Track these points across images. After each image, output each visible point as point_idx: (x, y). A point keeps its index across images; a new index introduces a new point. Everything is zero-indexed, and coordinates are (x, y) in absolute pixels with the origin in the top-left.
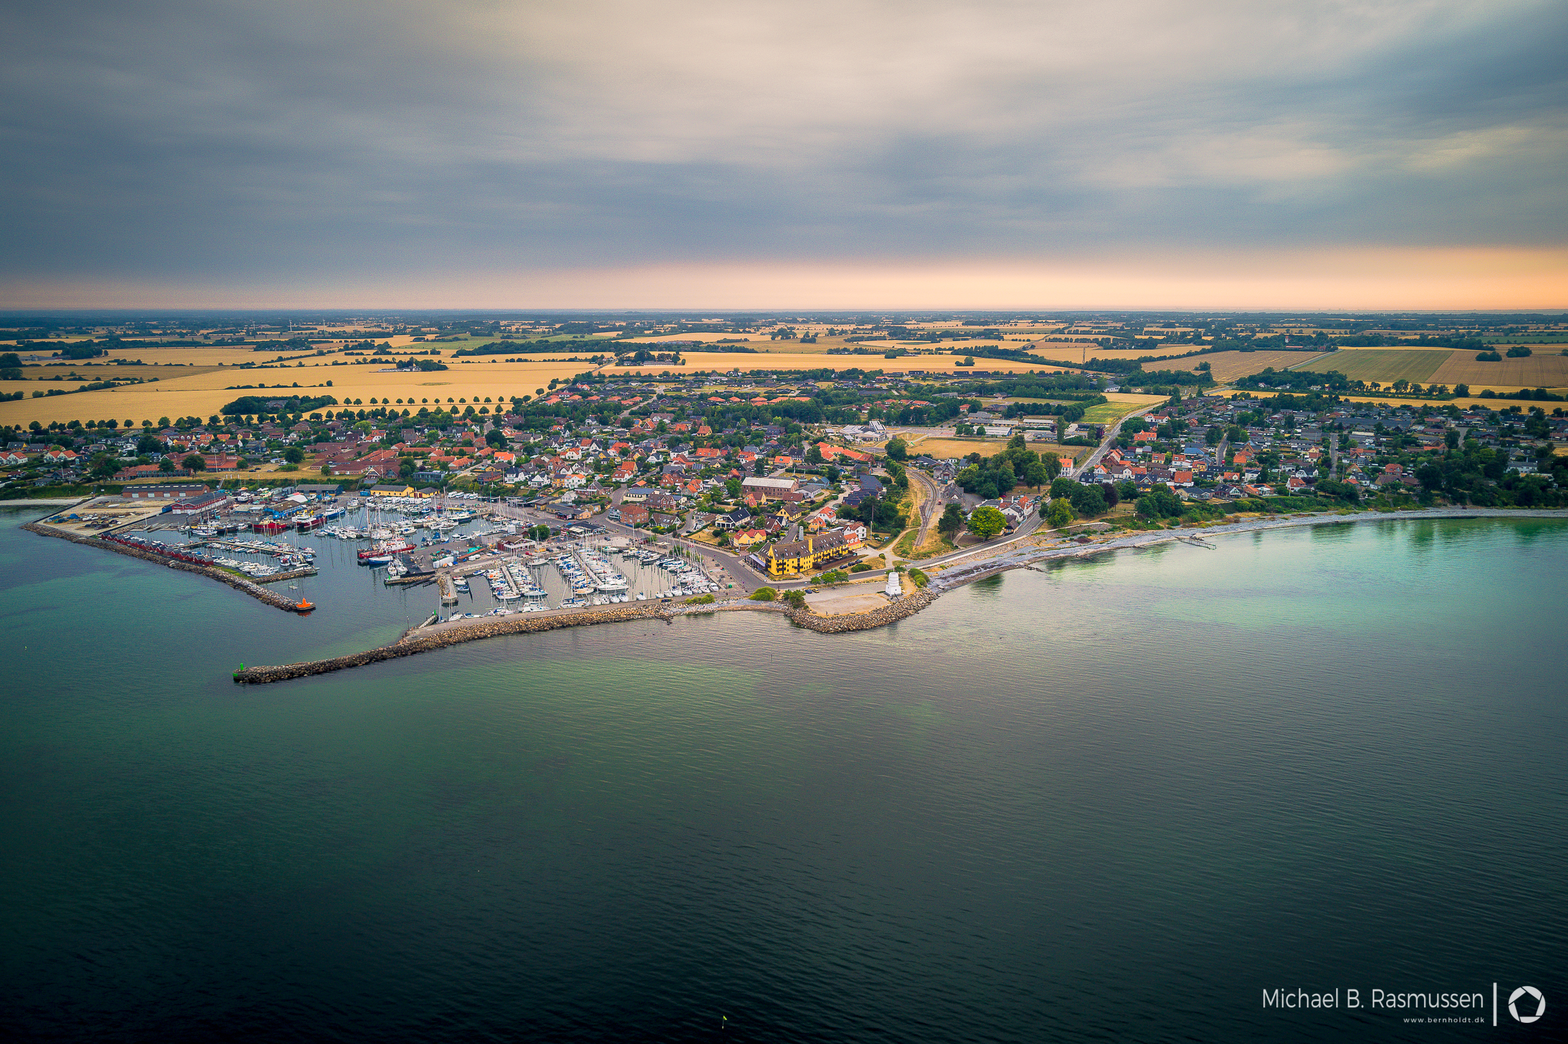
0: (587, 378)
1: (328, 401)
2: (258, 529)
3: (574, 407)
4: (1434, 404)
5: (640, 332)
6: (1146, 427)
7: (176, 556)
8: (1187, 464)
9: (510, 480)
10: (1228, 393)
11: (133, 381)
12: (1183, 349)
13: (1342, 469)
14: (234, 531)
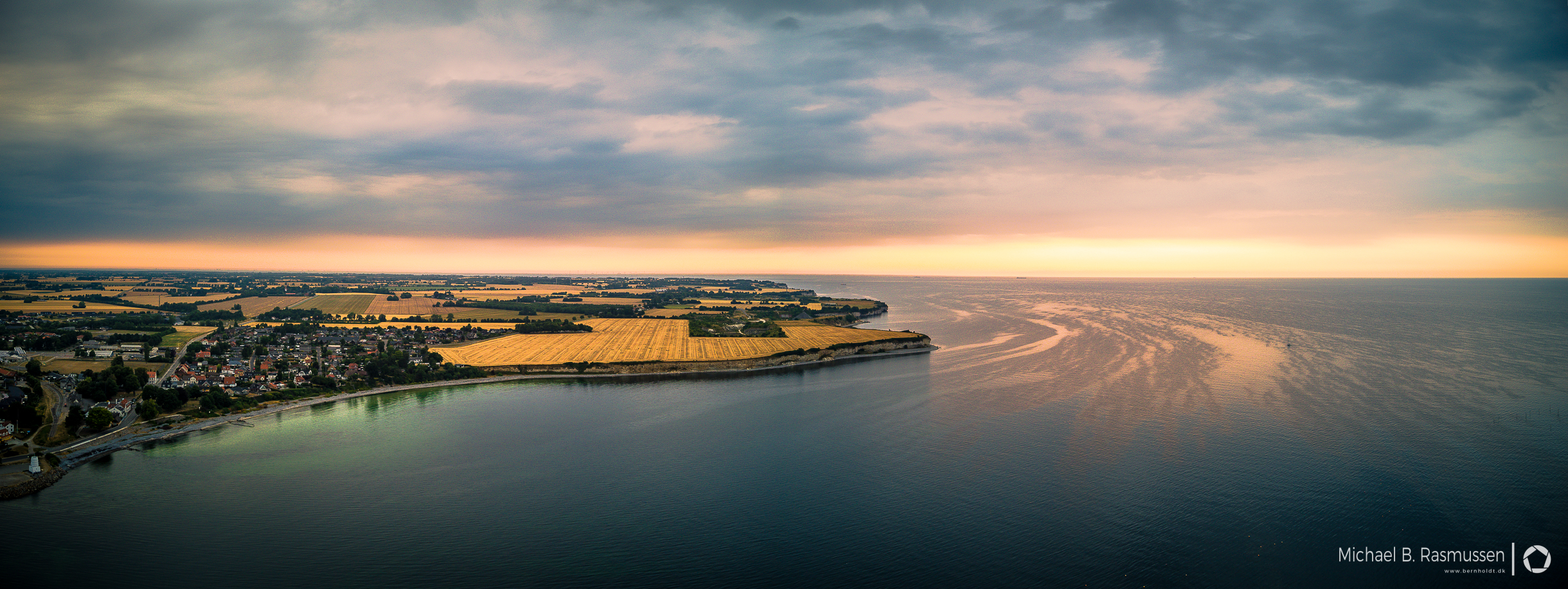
4: (370, 326)
6: (203, 348)
8: (231, 372)
10: (253, 324)
12: (223, 296)
13: (325, 368)
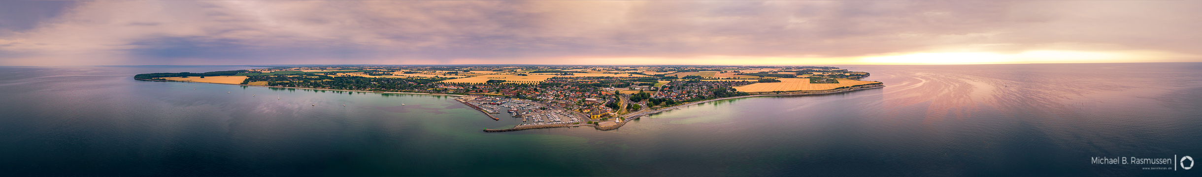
0: (554, 78)
1: (505, 81)
2: (490, 104)
3: (552, 83)
4: (715, 81)
5: (565, 69)
6: (666, 87)
7: (476, 107)
8: (674, 94)
9: (538, 98)
10: (681, 80)
11: (473, 76)
12: (672, 72)
13: (702, 93)
14: (486, 104)
